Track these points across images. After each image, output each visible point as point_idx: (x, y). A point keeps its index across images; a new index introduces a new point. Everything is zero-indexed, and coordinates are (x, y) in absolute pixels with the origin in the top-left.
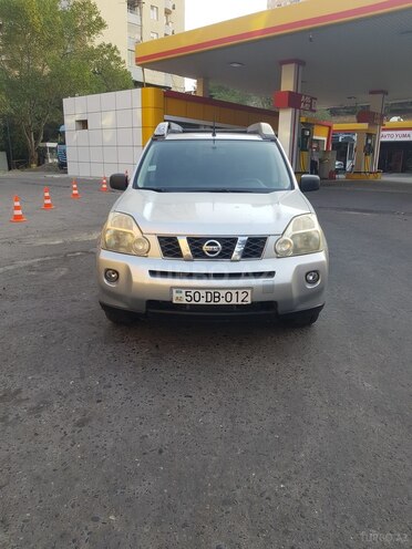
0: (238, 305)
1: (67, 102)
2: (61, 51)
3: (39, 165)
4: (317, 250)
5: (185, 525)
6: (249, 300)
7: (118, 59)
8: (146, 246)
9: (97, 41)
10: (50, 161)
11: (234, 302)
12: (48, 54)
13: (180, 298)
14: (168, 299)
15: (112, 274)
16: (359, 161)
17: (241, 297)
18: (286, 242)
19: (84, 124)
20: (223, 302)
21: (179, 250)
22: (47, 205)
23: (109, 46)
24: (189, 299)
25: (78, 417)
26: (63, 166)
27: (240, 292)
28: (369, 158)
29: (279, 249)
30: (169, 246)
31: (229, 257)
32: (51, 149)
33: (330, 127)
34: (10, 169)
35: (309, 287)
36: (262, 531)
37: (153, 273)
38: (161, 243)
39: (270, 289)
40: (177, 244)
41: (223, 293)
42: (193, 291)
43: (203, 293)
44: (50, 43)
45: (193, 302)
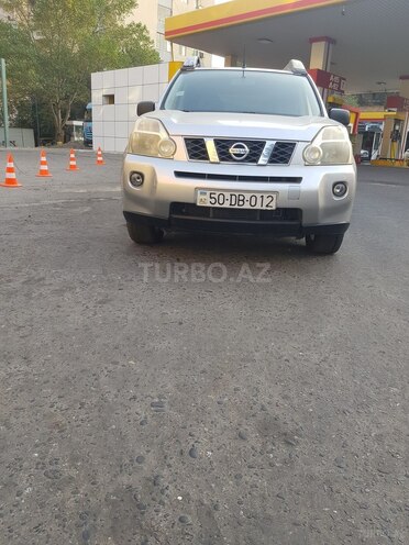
0: (261, 210)
1: (95, 77)
2: (91, 29)
3: (65, 142)
4: (345, 163)
5: (203, 372)
6: (273, 206)
7: (147, 39)
8: (172, 150)
9: (126, 20)
10: (76, 139)
11: (258, 207)
12: (79, 31)
13: (204, 201)
14: (192, 202)
15: (138, 178)
16: (384, 150)
17: (266, 201)
18: (315, 150)
19: (111, 99)
20: (247, 206)
21: (205, 152)
22: (73, 167)
23: (139, 25)
24: (213, 201)
25: (100, 298)
26: (88, 143)
27: (265, 196)
28: (396, 144)
29: (306, 156)
30: (196, 148)
31: (256, 161)
32: (77, 127)
33: (357, 114)
34: (36, 146)
35: (336, 199)
36: (281, 381)
37: (179, 174)
38: (187, 145)
39: (296, 195)
40: (204, 146)
41: (248, 196)
42: (218, 193)
43: (227, 195)
44: (81, 21)
45: (217, 205)
